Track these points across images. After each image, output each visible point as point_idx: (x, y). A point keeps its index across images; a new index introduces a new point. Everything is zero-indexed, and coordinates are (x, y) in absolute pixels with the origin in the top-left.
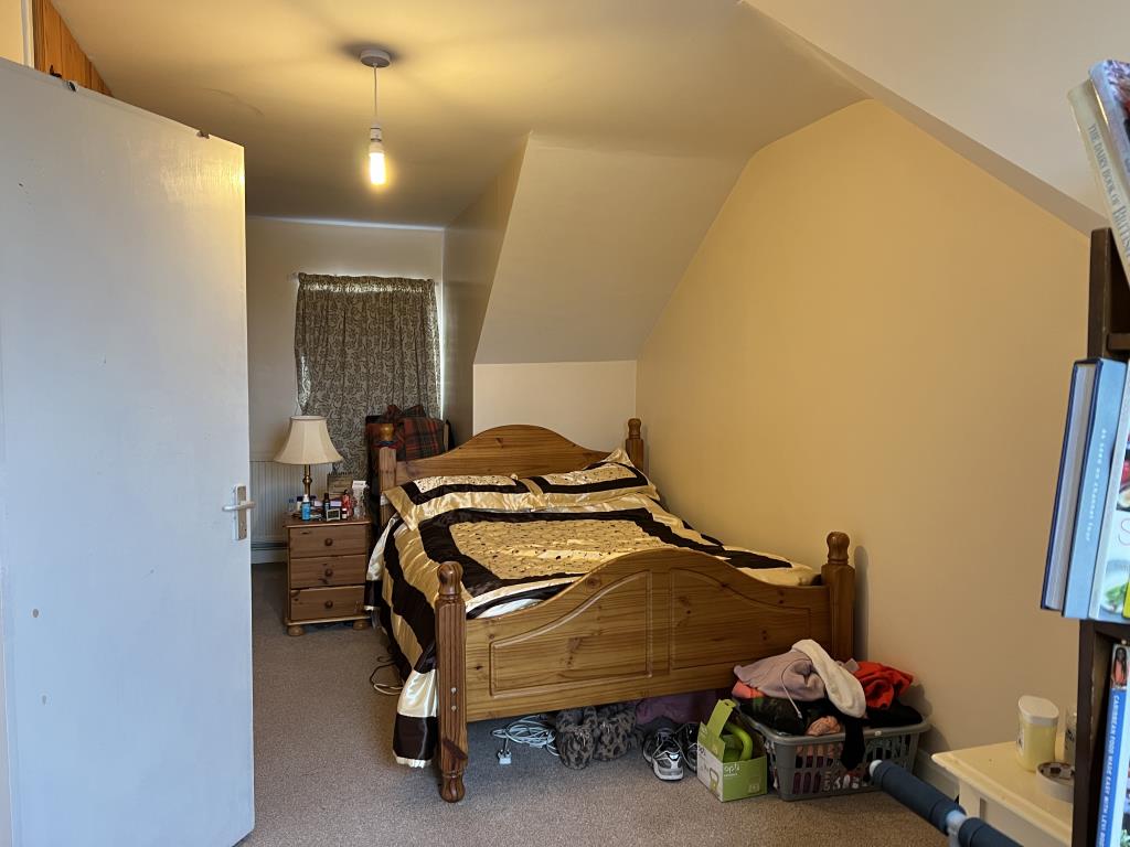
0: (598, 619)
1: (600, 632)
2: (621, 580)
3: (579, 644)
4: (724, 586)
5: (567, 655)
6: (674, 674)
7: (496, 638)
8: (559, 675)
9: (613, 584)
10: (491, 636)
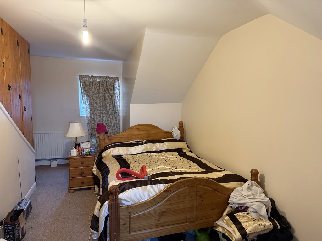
0: (169, 204)
1: (170, 209)
2: (178, 190)
3: (162, 214)
4: (215, 190)
5: (158, 218)
6: (196, 222)
7: (131, 214)
8: (155, 225)
9: (175, 191)
10: (130, 213)
